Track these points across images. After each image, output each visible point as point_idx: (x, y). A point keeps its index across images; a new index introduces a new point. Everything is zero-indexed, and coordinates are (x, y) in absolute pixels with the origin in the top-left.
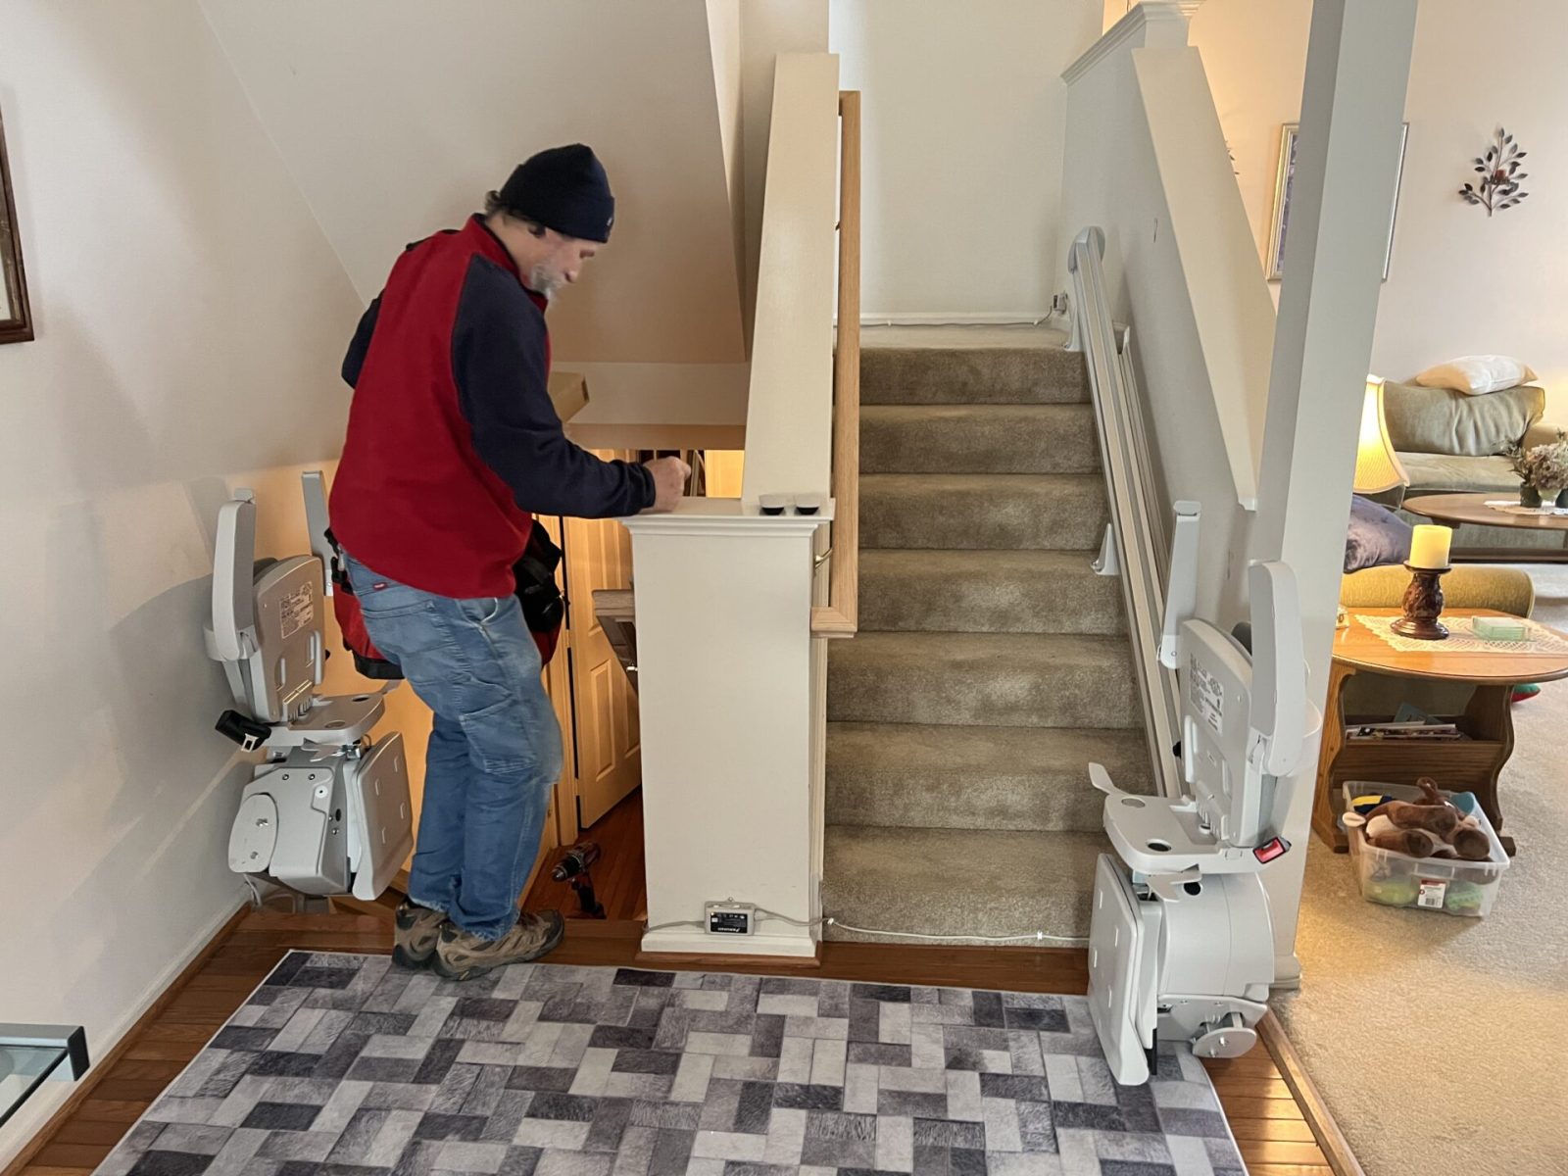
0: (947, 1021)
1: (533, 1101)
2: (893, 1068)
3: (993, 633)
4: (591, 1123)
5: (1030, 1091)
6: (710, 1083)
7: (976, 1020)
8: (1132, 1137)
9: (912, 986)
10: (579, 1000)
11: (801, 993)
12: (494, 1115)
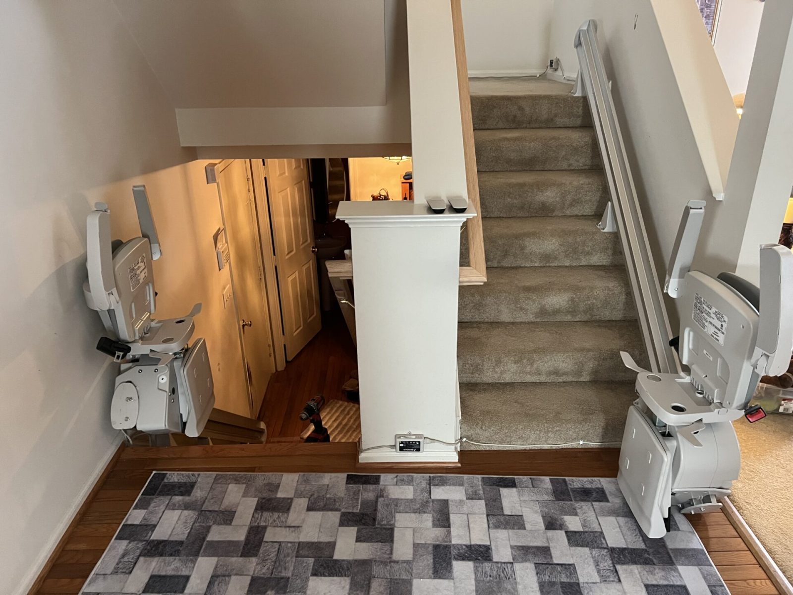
0: (539, 498)
1: (314, 565)
2: (515, 531)
3: (541, 267)
4: (350, 577)
5: (596, 542)
6: (414, 547)
7: (555, 497)
8: (659, 569)
9: (516, 477)
10: (328, 496)
11: (454, 485)
12: (292, 575)
